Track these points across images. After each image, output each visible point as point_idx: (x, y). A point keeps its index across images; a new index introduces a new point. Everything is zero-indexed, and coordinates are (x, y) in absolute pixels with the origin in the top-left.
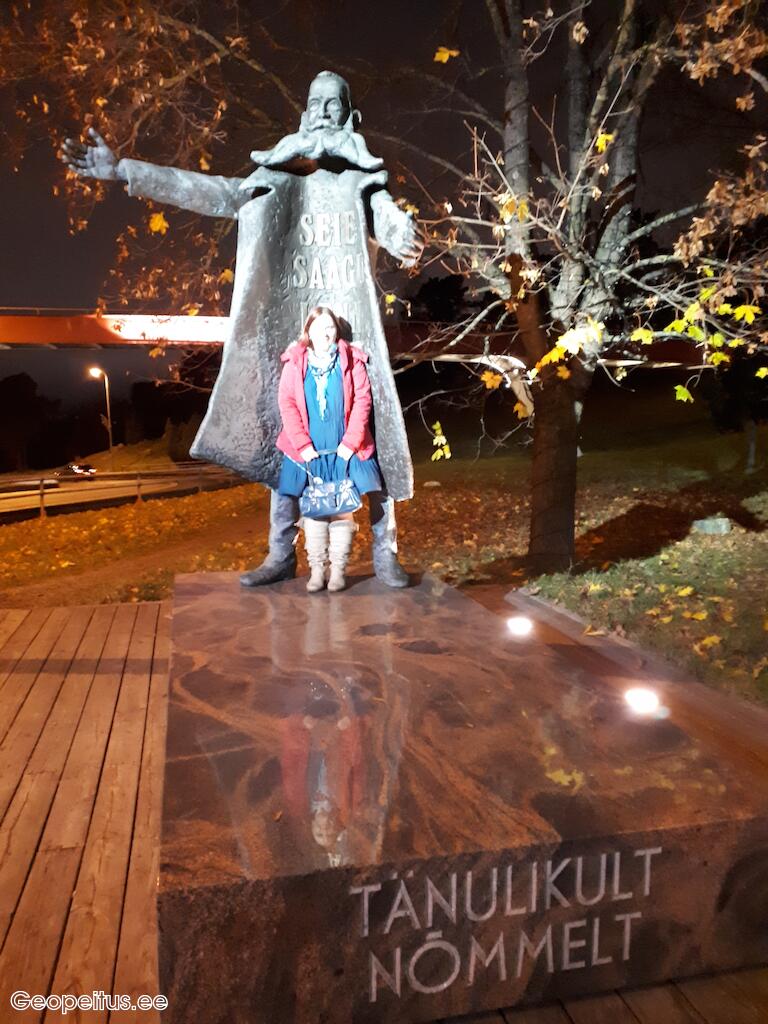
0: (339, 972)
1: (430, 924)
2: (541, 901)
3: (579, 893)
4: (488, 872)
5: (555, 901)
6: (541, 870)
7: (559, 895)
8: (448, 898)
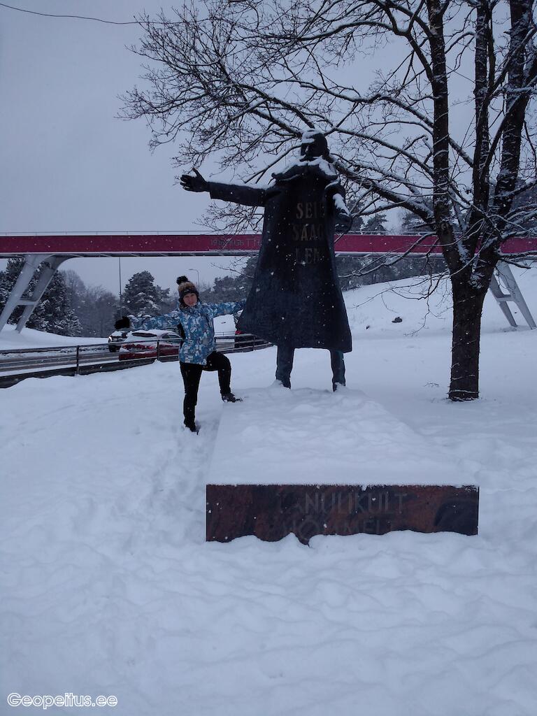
0: (272, 526)
1: (307, 512)
2: (354, 510)
3: (370, 510)
4: (331, 495)
5: (359, 510)
6: (353, 496)
7: (361, 507)
8: (314, 502)
